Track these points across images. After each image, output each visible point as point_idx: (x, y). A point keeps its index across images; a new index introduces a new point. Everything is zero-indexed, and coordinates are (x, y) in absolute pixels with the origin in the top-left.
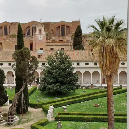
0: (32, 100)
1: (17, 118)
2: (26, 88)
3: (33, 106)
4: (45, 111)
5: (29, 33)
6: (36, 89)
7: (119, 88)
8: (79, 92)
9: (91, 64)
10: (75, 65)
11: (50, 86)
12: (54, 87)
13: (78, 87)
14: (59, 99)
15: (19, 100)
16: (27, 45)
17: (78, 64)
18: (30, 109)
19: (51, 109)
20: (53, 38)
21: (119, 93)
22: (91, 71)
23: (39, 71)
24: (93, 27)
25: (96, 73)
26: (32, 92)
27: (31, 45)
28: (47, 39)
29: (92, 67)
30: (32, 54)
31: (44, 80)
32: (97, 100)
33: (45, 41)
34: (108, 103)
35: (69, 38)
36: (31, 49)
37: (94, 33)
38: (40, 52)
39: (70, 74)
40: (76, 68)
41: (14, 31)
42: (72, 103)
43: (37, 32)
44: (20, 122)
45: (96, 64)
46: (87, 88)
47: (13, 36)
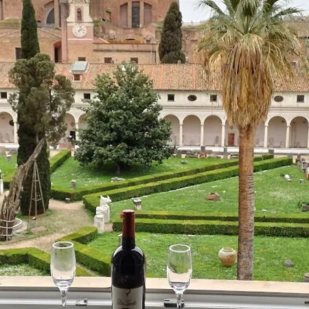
0: (58, 181)
1: (21, 225)
2: (44, 155)
3: (61, 197)
4: (91, 209)
5: (50, 20)
6: (67, 156)
7: (266, 157)
8: (172, 165)
9: (203, 99)
10: (163, 100)
11: (102, 151)
12: (112, 153)
13: (170, 153)
14: (122, 180)
15: (28, 181)
16: (46, 48)
17: (171, 98)
18: (53, 204)
19: (104, 205)
20: (112, 32)
21: (266, 167)
22: (203, 116)
23: (76, 113)
24: (211, 4)
25: (213, 120)
26: (59, 164)
27: (57, 50)
28: (96, 34)
29: (204, 106)
30: (59, 70)
31: (88, 136)
32: (214, 185)
33: (91, 39)
35: (151, 33)
36: (57, 59)
38: (79, 66)
39: (151, 121)
40: (165, 108)
42: (155, 190)
43: (72, 17)
44: (29, 233)
45: (214, 98)
46: (191, 155)
47: (10, 25)
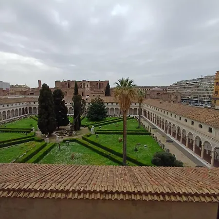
0: (82, 123)
1: (74, 132)
2: (80, 117)
3: (83, 126)
4: (90, 129)
5: (81, 87)
6: (84, 117)
7: (128, 117)
8: (108, 119)
9: (115, 104)
10: (106, 104)
11: (92, 116)
12: (94, 116)
13: (107, 116)
14: (97, 122)
15: (76, 123)
16: (80, 93)
17: (108, 104)
18: (81, 128)
19: (93, 128)
20: (95, 90)
21: (129, 119)
22: (115, 108)
23: (86, 107)
24: (117, 83)
25: (117, 109)
26: (83, 119)
27: (83, 93)
28: (91, 90)
29: (115, 106)
30: (83, 98)
31: (89, 112)
32: (117, 123)
34: (124, 125)
35: (103, 90)
36: (83, 95)
37: (117, 87)
38: (87, 97)
39: (103, 109)
40: (106, 106)
41: (73, 86)
42: (103, 125)
43: (86, 86)
44: (76, 134)
45: (117, 104)
46: (112, 116)
47: (72, 88)
